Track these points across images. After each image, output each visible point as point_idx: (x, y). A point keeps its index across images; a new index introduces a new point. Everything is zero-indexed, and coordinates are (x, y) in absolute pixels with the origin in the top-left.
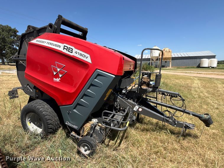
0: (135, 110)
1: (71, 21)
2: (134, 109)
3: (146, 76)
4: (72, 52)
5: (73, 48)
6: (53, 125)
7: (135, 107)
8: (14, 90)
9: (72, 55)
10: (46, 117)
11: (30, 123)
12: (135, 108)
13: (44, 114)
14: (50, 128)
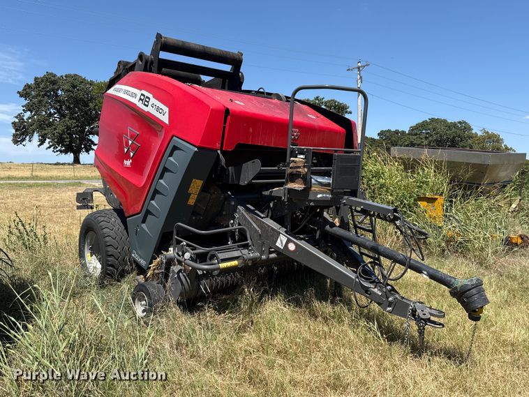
0: (280, 246)
1: (184, 41)
2: (277, 244)
3: (302, 156)
4: (147, 106)
5: (150, 96)
6: (117, 260)
7: (279, 239)
8: (87, 193)
9: (146, 111)
10: (107, 239)
11: (91, 256)
12: (279, 241)
13: (104, 234)
14: (110, 263)
